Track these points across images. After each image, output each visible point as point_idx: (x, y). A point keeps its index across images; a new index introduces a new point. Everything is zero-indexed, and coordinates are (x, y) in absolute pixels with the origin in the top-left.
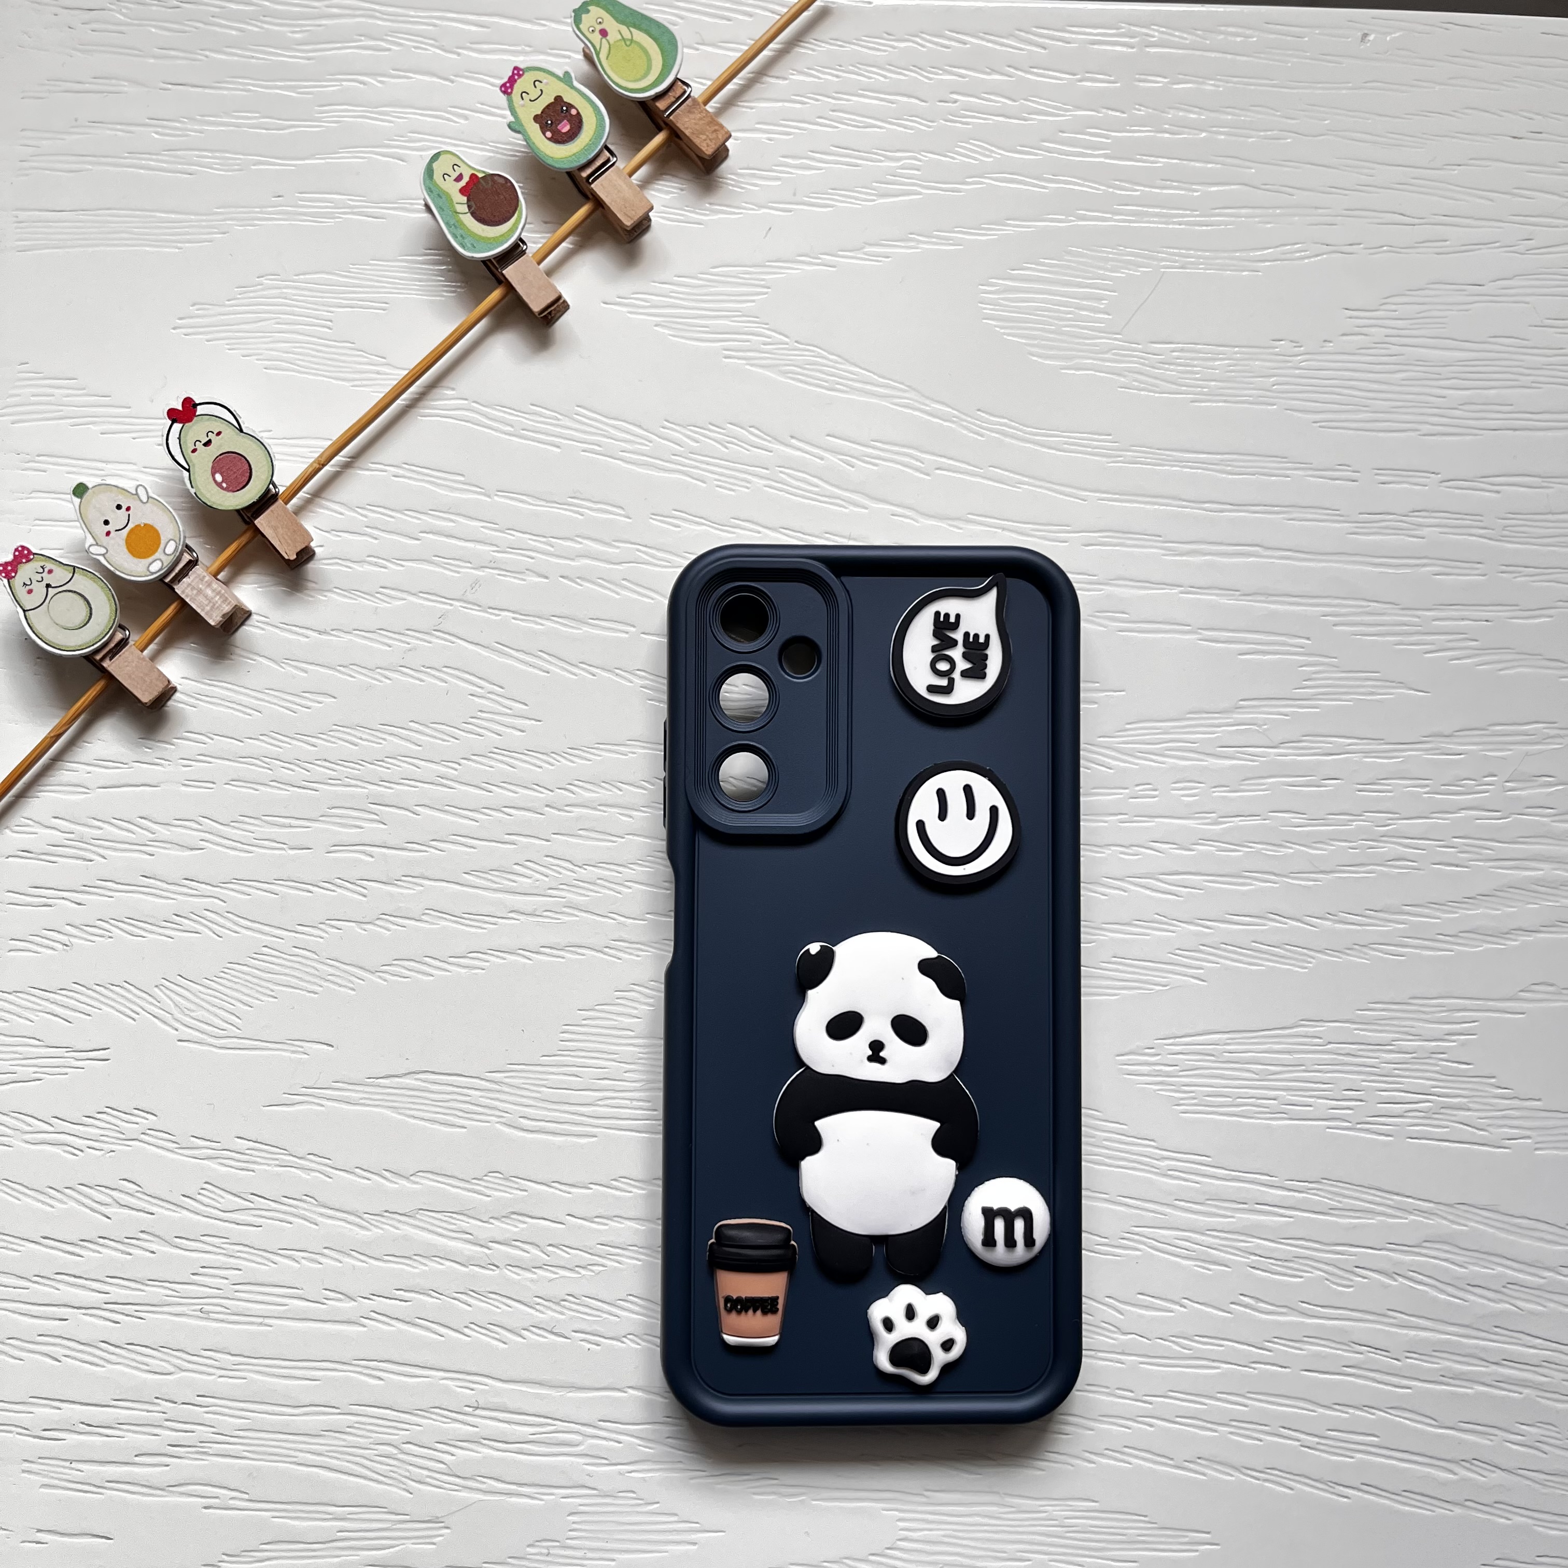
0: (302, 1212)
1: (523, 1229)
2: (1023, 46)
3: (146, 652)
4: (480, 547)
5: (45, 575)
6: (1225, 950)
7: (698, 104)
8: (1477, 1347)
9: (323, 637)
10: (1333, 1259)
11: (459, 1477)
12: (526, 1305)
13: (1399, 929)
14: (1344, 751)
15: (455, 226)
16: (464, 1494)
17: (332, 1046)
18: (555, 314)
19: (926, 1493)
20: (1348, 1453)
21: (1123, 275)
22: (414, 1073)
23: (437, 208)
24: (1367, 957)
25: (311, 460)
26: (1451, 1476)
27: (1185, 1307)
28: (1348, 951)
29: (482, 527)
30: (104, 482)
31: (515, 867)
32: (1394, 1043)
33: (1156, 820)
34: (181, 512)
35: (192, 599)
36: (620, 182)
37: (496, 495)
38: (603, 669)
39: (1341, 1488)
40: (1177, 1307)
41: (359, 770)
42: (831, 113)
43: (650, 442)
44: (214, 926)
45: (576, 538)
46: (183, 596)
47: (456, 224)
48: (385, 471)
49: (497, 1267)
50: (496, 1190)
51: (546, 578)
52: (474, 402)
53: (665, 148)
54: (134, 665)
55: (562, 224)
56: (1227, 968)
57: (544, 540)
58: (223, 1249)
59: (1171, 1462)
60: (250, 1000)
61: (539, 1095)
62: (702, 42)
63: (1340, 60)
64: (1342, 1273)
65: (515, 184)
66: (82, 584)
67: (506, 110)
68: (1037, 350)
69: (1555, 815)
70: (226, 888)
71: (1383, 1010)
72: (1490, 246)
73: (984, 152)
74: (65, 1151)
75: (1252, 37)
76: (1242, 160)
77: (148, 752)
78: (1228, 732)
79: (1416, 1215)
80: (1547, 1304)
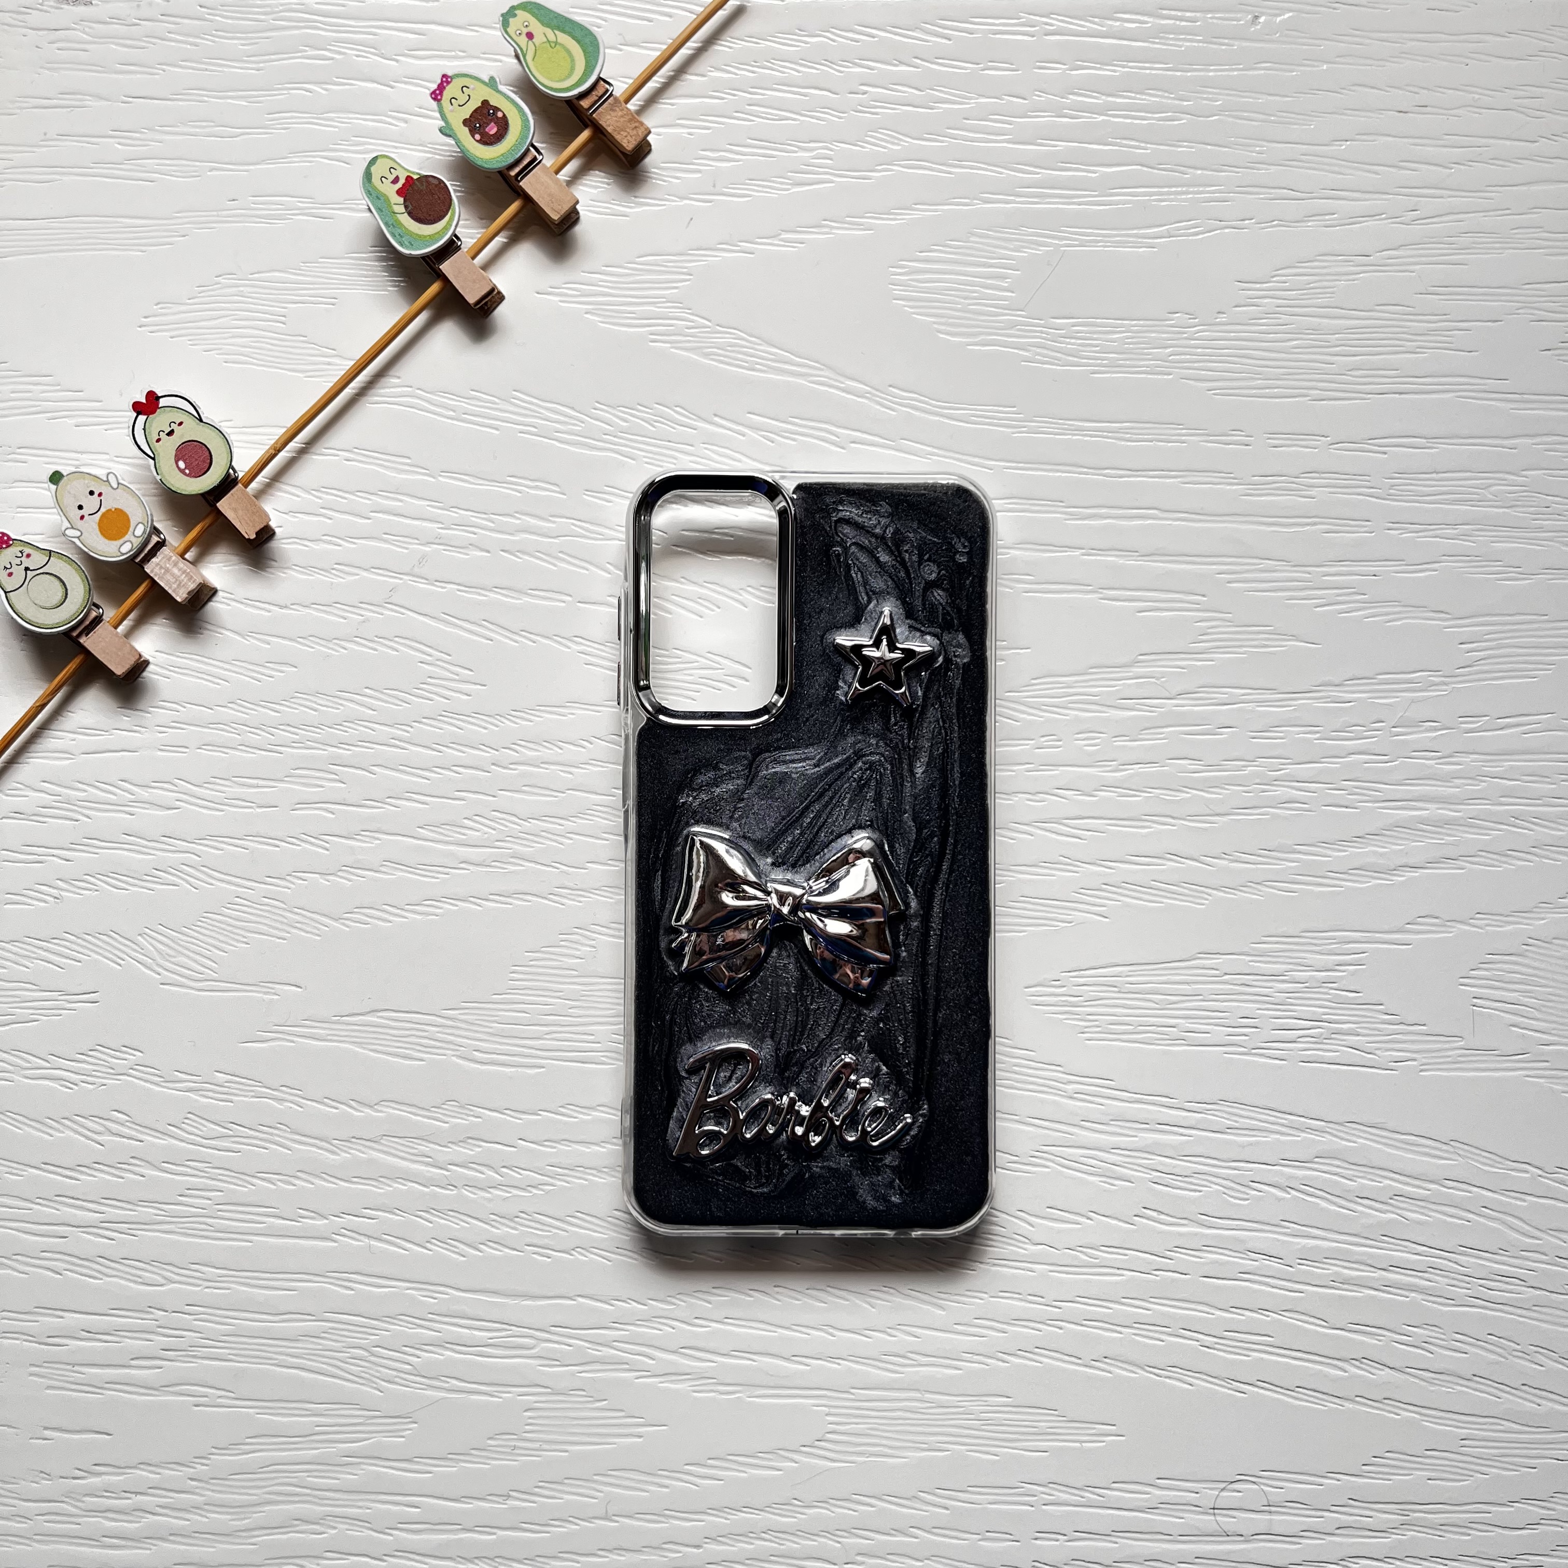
0: (277, 1139)
1: (479, 1153)
3: (121, 629)
4: (425, 524)
5: (24, 559)
6: (1126, 889)
7: (620, 102)
8: (1365, 1254)
9: (283, 611)
10: (1229, 1175)
11: (424, 1377)
12: (481, 1221)
13: (1291, 868)
14: (1239, 701)
15: (394, 226)
16: (429, 1392)
18: (491, 305)
19: (852, 1391)
20: (1244, 1352)
22: (376, 1011)
23: (376, 209)
24: (1260, 893)
25: (268, 447)
26: (1342, 1373)
27: (1091, 1220)
30: (78, 470)
31: (466, 821)
33: (1061, 768)
34: (150, 498)
35: (161, 578)
36: (547, 179)
39: (1238, 1384)
40: (1085, 1220)
41: (319, 734)
43: (583, 422)
45: (517, 515)
47: (394, 223)
48: (337, 456)
50: (453, 1117)
51: (488, 552)
53: (591, 144)
54: (107, 640)
55: (495, 219)
56: (1128, 905)
58: (206, 1172)
60: (224, 945)
61: (490, 1030)
62: (623, 42)
63: (1231, 42)
64: (1239, 1187)
65: (448, 183)
66: (56, 566)
67: (437, 115)
68: (943, 327)
69: (1439, 758)
70: (200, 844)
71: (1277, 943)
72: (1377, 217)
73: (892, 140)
74: (62, 1086)
75: (1146, 23)
76: (1137, 141)
77: (126, 719)
78: (1129, 685)
79: (1309, 1133)
80: (1431, 1214)
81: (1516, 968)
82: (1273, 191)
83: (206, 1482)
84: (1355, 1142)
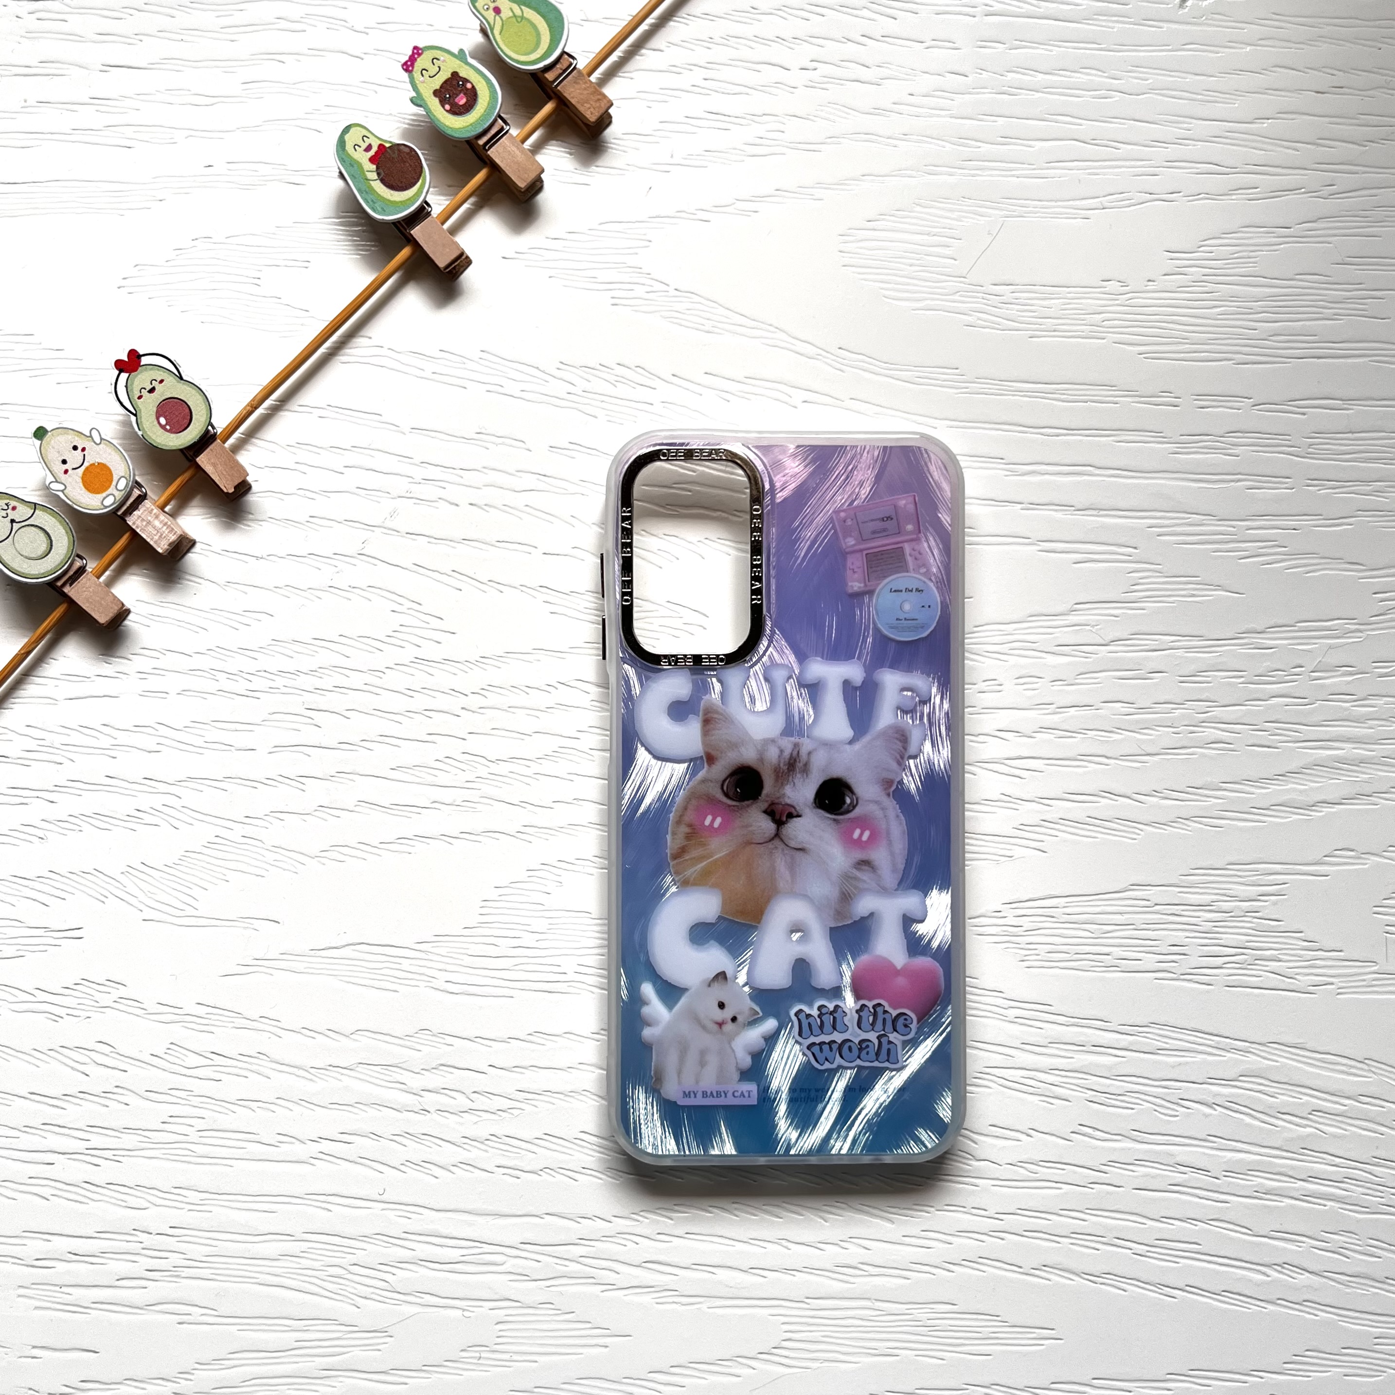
0: (256, 1067)
1: (450, 1079)
2: (875, 17)
3: (102, 579)
4: (396, 479)
6: (1062, 825)
7: (583, 76)
8: (1287, 1166)
9: (261, 562)
10: (1160, 1093)
11: (400, 1293)
12: (456, 1145)
13: (1220, 803)
14: (1168, 647)
15: (366, 192)
16: (404, 1308)
17: (278, 923)
18: (459, 269)
19: (808, 1300)
20: (1175, 1260)
21: (965, 224)
22: (351, 945)
23: (349, 175)
24: (1189, 828)
25: (245, 405)
26: (1265, 1278)
27: (1031, 1137)
28: (1172, 823)
29: (399, 461)
30: (61, 426)
31: (435, 762)
32: (1212, 903)
34: (130, 453)
35: (142, 530)
37: (411, 432)
38: (510, 586)
39: (1169, 1290)
40: (1025, 1137)
42: (704, 81)
43: (546, 382)
44: (170, 819)
45: (483, 470)
46: (134, 527)
47: (367, 190)
48: (309, 413)
51: (456, 505)
52: (388, 349)
53: (554, 116)
54: (91, 590)
55: (464, 187)
56: (1064, 840)
59: (1020, 1270)
60: (206, 884)
61: (461, 962)
63: (1160, 24)
64: (1168, 1105)
65: (419, 152)
66: (42, 519)
67: (408, 85)
68: (887, 293)
69: (1355, 701)
70: (179, 786)
71: (1204, 875)
72: (1299, 191)
74: (47, 1018)
75: (1081, 5)
76: (1070, 117)
77: (106, 666)
78: (1065, 633)
79: (1233, 1053)
80: (1348, 1128)
82: (1198, 165)
84: (1277, 1061)
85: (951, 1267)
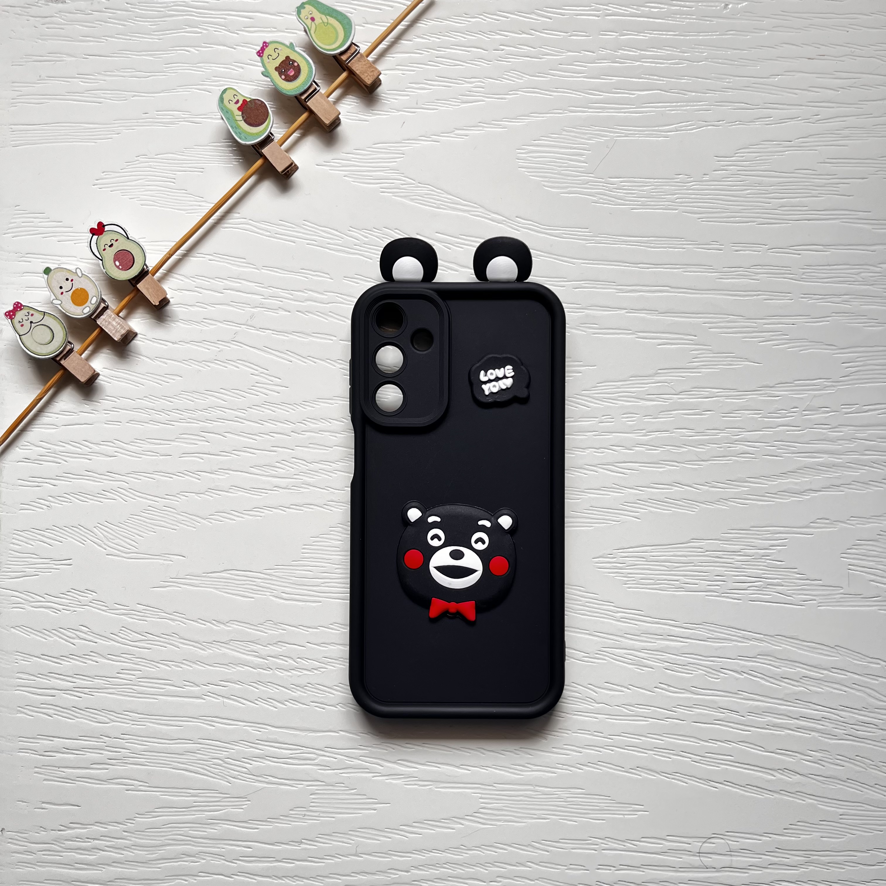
0: (172, 642)
1: (284, 650)
2: (539, 18)
3: (83, 356)
4: (254, 296)
5: (30, 317)
6: (650, 503)
7: (363, 57)
8: (785, 710)
9: (175, 345)
10: (709, 665)
11: (255, 775)
12: (286, 688)
13: (745, 491)
14: (715, 396)
15: (236, 128)
16: (257, 784)
17: (185, 557)
18: (291, 172)
19: (495, 785)
20: (717, 765)
21: (594, 142)
22: (227, 570)
23: (226, 118)
24: (727, 505)
25: (166, 253)
26: (773, 777)
27: (630, 690)
28: (717, 503)
29: (255, 286)
30: (60, 266)
31: (276, 463)
32: (741, 551)
33: (614, 434)
34: (100, 282)
35: (106, 327)
36: (323, 101)
37: (262, 269)
38: (320, 360)
39: (713, 783)
40: (626, 690)
41: (195, 414)
42: (436, 59)
43: (342, 238)
44: (122, 496)
45: (305, 291)
46: (101, 326)
47: (236, 126)
48: (204, 258)
49: (271, 669)
50: (270, 630)
51: (289, 312)
52: (250, 220)
53: (347, 80)
54: (76, 362)
55: (293, 124)
56: (652, 512)
57: (286, 291)
58: (133, 660)
59: (623, 769)
60: (141, 533)
61: (291, 581)
62: (366, 22)
63: (712, 19)
64: (714, 672)
65: (266, 103)
66: (48, 321)
67: (260, 64)
68: (546, 184)
69: (830, 429)
70: (128, 477)
71: (736, 533)
72: (796, 119)
73: (518, 77)
74: (51, 611)
75: (664, 8)
76: (657, 76)
77: (87, 407)
78: (652, 387)
79: (754, 641)
80: (824, 688)
81: (874, 548)
82: (736, 104)
83: (133, 833)
84: (780, 647)
85: (582, 766)
